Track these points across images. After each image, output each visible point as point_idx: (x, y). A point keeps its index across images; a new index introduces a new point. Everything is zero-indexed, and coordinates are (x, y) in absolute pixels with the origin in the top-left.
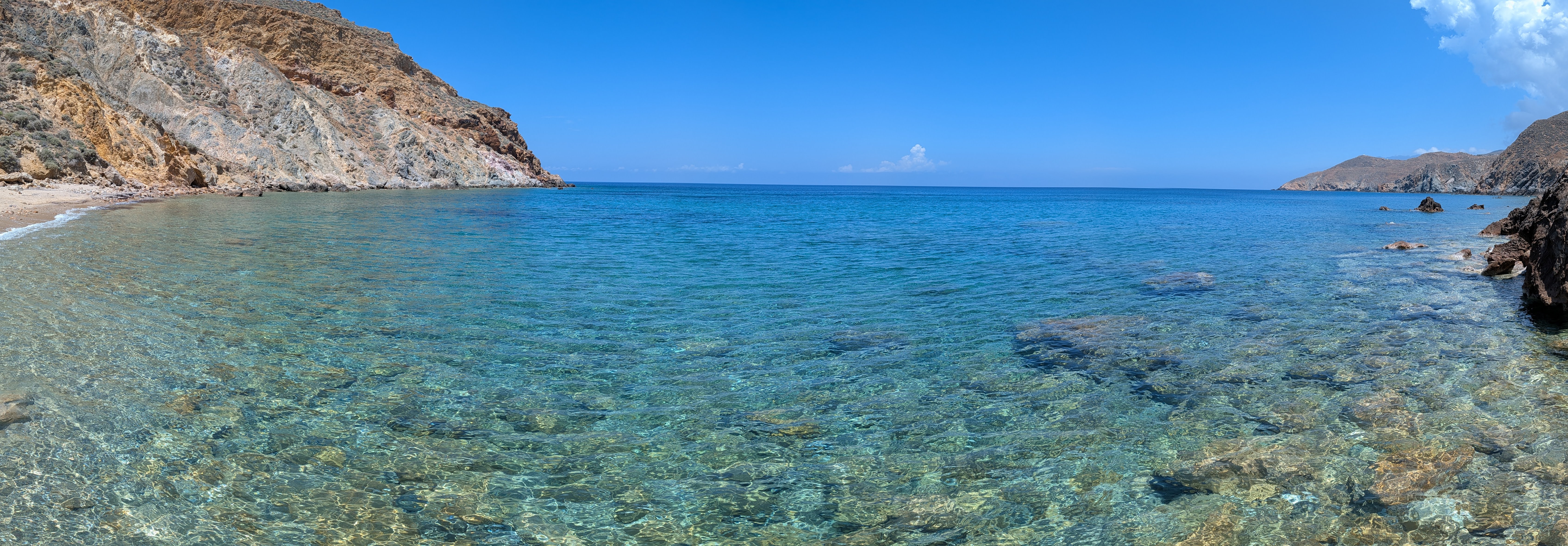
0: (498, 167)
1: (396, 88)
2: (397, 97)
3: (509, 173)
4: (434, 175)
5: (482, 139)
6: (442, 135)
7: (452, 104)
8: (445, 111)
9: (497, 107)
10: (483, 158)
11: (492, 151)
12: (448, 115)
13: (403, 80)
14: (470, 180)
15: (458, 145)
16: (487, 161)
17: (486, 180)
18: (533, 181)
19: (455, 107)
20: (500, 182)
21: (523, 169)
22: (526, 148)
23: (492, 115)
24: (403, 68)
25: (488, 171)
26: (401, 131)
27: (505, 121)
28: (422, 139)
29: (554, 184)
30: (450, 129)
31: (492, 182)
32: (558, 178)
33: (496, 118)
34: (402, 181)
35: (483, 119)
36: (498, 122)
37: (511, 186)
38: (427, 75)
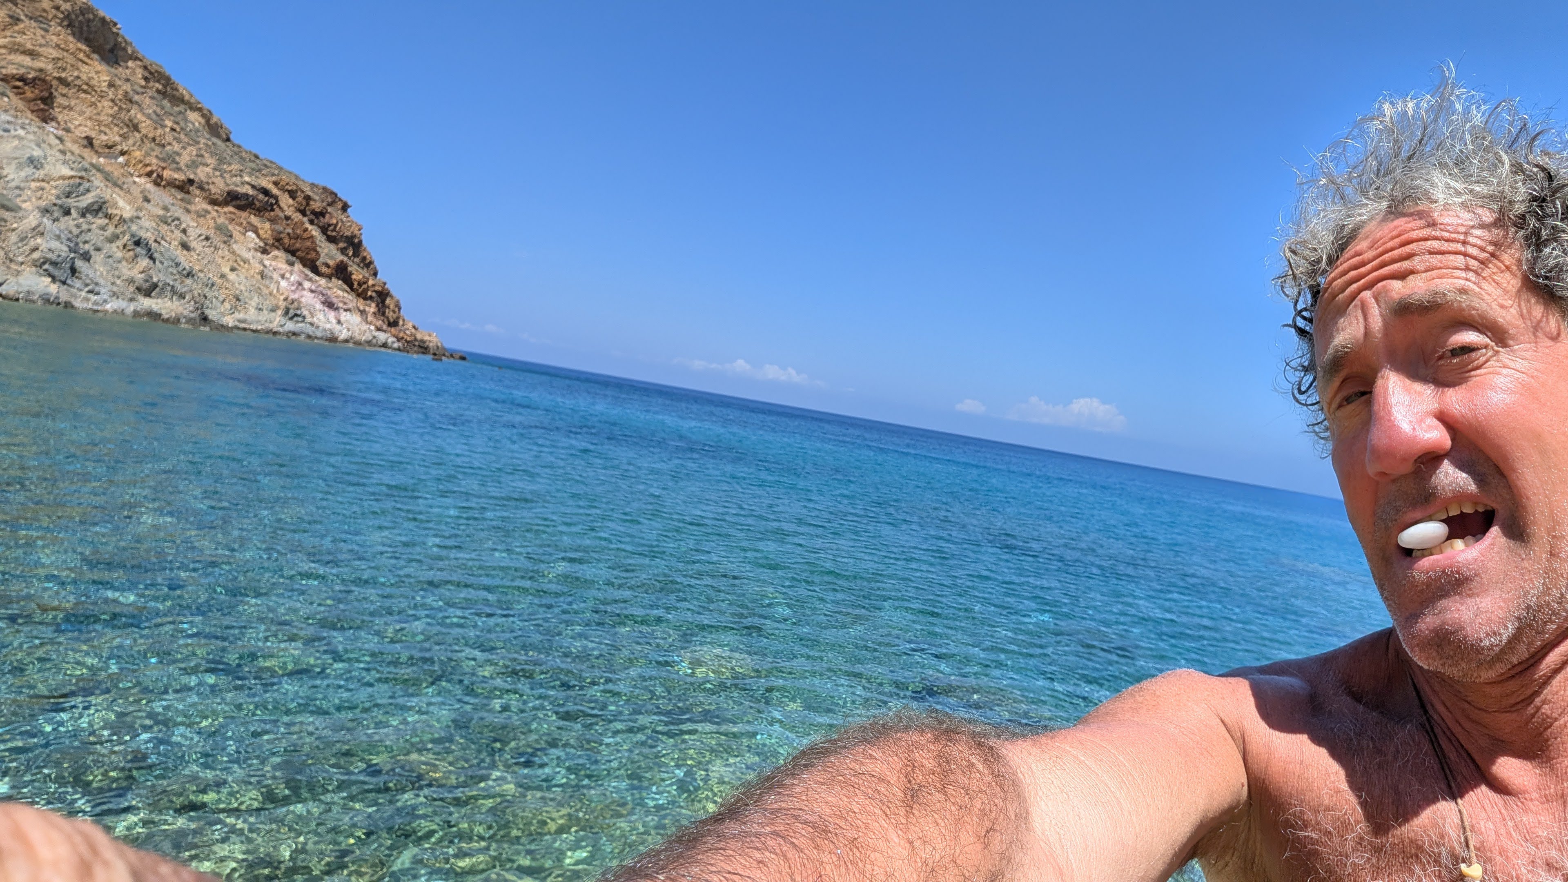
0: (308, 299)
1: (60, 80)
2: (60, 100)
3: (332, 315)
4: (149, 290)
5: (279, 240)
6: (176, 211)
7: (212, 154)
8: (193, 165)
9: (322, 183)
10: (276, 276)
11: (298, 267)
12: (201, 174)
13: (85, 68)
14: (238, 316)
15: (217, 239)
16: (283, 284)
17: (277, 321)
18: (382, 337)
19: (221, 161)
20: (310, 330)
21: (363, 312)
22: (375, 274)
23: (308, 198)
24: (88, 41)
25: (282, 304)
26: (63, 178)
27: (335, 216)
28: (124, 207)
29: (423, 348)
30: (200, 204)
31: (290, 326)
32: (433, 339)
33: (316, 205)
34: (53, 289)
35: (285, 201)
36: (322, 214)
37: (333, 339)
38: (153, 75)
